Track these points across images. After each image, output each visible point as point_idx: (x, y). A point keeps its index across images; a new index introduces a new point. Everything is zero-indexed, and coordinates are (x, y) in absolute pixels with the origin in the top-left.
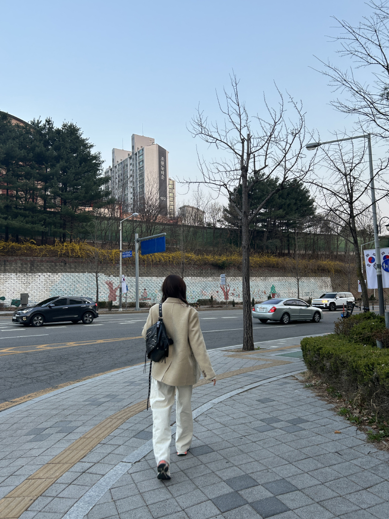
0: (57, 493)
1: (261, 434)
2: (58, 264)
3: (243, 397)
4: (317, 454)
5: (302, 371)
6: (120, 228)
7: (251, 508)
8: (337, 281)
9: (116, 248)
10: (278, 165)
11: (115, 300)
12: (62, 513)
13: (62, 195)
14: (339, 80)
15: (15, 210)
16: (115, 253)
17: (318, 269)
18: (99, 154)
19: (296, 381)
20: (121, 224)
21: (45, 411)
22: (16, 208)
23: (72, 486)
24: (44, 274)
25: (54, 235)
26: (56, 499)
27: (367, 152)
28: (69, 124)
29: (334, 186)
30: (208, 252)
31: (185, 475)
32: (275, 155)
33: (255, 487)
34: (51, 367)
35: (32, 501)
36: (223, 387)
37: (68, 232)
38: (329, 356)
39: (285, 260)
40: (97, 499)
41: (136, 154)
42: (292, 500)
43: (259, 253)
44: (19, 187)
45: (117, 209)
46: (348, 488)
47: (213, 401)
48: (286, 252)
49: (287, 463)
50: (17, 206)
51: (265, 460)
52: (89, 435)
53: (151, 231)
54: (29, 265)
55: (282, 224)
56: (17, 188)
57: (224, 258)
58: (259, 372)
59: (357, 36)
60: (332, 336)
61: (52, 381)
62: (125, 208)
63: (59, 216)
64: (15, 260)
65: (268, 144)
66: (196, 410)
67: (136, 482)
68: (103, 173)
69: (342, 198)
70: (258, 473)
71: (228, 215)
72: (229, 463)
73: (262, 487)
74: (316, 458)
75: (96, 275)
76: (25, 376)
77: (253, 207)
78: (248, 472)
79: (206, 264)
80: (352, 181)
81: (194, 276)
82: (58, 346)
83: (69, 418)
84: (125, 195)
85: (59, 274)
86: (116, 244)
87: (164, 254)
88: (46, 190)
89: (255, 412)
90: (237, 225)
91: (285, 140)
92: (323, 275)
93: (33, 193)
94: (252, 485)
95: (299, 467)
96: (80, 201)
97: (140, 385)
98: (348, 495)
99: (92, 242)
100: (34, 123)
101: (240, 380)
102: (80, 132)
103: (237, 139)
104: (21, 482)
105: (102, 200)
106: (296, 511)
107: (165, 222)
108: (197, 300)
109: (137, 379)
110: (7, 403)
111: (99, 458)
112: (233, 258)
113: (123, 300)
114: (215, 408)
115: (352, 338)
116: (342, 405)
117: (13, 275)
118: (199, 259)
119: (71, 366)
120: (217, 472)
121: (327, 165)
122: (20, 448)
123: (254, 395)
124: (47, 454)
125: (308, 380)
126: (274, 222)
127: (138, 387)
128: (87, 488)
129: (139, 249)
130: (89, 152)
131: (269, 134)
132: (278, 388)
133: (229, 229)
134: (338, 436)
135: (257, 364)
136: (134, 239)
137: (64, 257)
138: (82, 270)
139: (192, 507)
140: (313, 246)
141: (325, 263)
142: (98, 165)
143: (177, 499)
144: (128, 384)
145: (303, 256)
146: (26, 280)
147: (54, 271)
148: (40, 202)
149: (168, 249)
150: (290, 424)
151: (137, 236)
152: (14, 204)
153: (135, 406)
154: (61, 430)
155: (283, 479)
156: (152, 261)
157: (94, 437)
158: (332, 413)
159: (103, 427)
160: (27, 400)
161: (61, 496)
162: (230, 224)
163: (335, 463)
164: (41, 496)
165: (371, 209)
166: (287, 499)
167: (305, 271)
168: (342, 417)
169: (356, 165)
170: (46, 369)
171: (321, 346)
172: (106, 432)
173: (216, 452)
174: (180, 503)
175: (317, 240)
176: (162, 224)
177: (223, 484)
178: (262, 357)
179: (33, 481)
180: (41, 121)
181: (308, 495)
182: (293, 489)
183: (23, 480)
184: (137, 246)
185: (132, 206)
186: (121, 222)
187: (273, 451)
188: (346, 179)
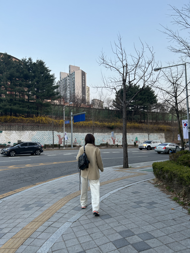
0: (37, 237)
1: (135, 209)
2: (35, 127)
3: (125, 191)
4: (163, 220)
5: (153, 178)
6: (64, 110)
7: (132, 246)
8: (167, 135)
9: (62, 119)
10: (141, 78)
11: (62, 143)
12: (39, 246)
13: (36, 94)
14: (172, 36)
15: (15, 101)
16: (62, 121)
17: (158, 129)
18: (54, 74)
19: (150, 183)
20: (64, 108)
21: (30, 196)
22: (15, 100)
23: (43, 233)
24: (28, 131)
25: (33, 113)
26: (36, 239)
27: (184, 72)
28: (40, 60)
29: (168, 89)
30: (105, 121)
31: (98, 229)
32: (139, 74)
33: (134, 236)
34: (32, 175)
35: (25, 240)
36: (114, 186)
37: (39, 111)
38: (167, 172)
39: (142, 125)
40: (56, 240)
41: (71, 75)
42: (152, 243)
43: (130, 121)
44: (16, 90)
45: (62, 101)
46: (180, 237)
47: (110, 193)
48: (143, 121)
49: (149, 224)
50: (15, 99)
51: (138, 222)
52: (51, 208)
53: (78, 111)
54: (22, 127)
55: (141, 108)
56: (15, 91)
57: (113, 124)
58: (132, 179)
59: (181, 14)
60: (168, 162)
61: (33, 182)
62: (66, 100)
63: (35, 104)
64: (15, 124)
65: (136, 68)
66: (102, 197)
67: (74, 232)
68: (56, 84)
69: (172, 95)
70: (134, 229)
71: (115, 103)
72: (120, 223)
73: (137, 236)
74: (163, 222)
75: (53, 132)
76: (20, 179)
77: (127, 99)
78: (130, 228)
79: (104, 127)
80: (177, 86)
81: (99, 133)
82: (35, 165)
83: (41, 200)
84: (66, 94)
85: (36, 131)
86: (62, 117)
87: (85, 122)
88: (29, 92)
89: (131, 198)
90: (120, 108)
91: (144, 66)
92: (161, 132)
93: (23, 93)
94: (132, 235)
95: (155, 226)
96: (45, 97)
97: (74, 184)
98: (181, 241)
99: (51, 116)
100: (23, 60)
101: (123, 182)
102: (45, 64)
103: (121, 66)
104: (19, 230)
105: (55, 96)
106: (155, 249)
107: (85, 107)
108: (100, 144)
109: (73, 181)
110: (12, 191)
111: (56, 220)
112: (117, 124)
113: (66, 144)
114: (111, 196)
115: (178, 163)
116: (174, 196)
117: (14, 132)
118: (101, 124)
119: (42, 175)
120: (114, 228)
121: (164, 78)
122: (19, 214)
123: (130, 190)
124: (31, 217)
125: (156, 183)
126: (137, 106)
127: (74, 185)
128: (51, 234)
129: (73, 120)
130: (49, 74)
131: (136, 64)
132: (141, 186)
133: (115, 110)
134: (173, 211)
135: (131, 175)
136: (70, 115)
137: (38, 123)
138: (46, 130)
139: (102, 245)
140: (156, 118)
141: (162, 126)
142: (53, 80)
143: (95, 240)
144: (69, 183)
145: (151, 123)
146: (20, 134)
147: (33, 129)
148: (26, 97)
149: (86, 119)
150: (149, 205)
151: (72, 113)
152: (14, 99)
153: (72, 194)
154: (38, 205)
155: (147, 232)
156: (79, 125)
157: (53, 209)
158: (169, 199)
159: (58, 204)
160: (22, 190)
161: (39, 238)
162: (116, 108)
163: (173, 224)
164: (29, 237)
165: (186, 100)
166: (150, 242)
167: (152, 130)
168: (174, 202)
169: (179, 78)
170: (30, 176)
171: (163, 166)
172: (59, 207)
173: (113, 218)
174: (97, 243)
175: (158, 115)
176: (83, 108)
177: (117, 234)
178: (132, 171)
179: (25, 230)
180: (26, 59)
181: (160, 241)
182: (153, 238)
183: (20, 230)
184: (72, 118)
185: (69, 99)
186: (64, 107)
187: (141, 218)
188: (174, 85)
